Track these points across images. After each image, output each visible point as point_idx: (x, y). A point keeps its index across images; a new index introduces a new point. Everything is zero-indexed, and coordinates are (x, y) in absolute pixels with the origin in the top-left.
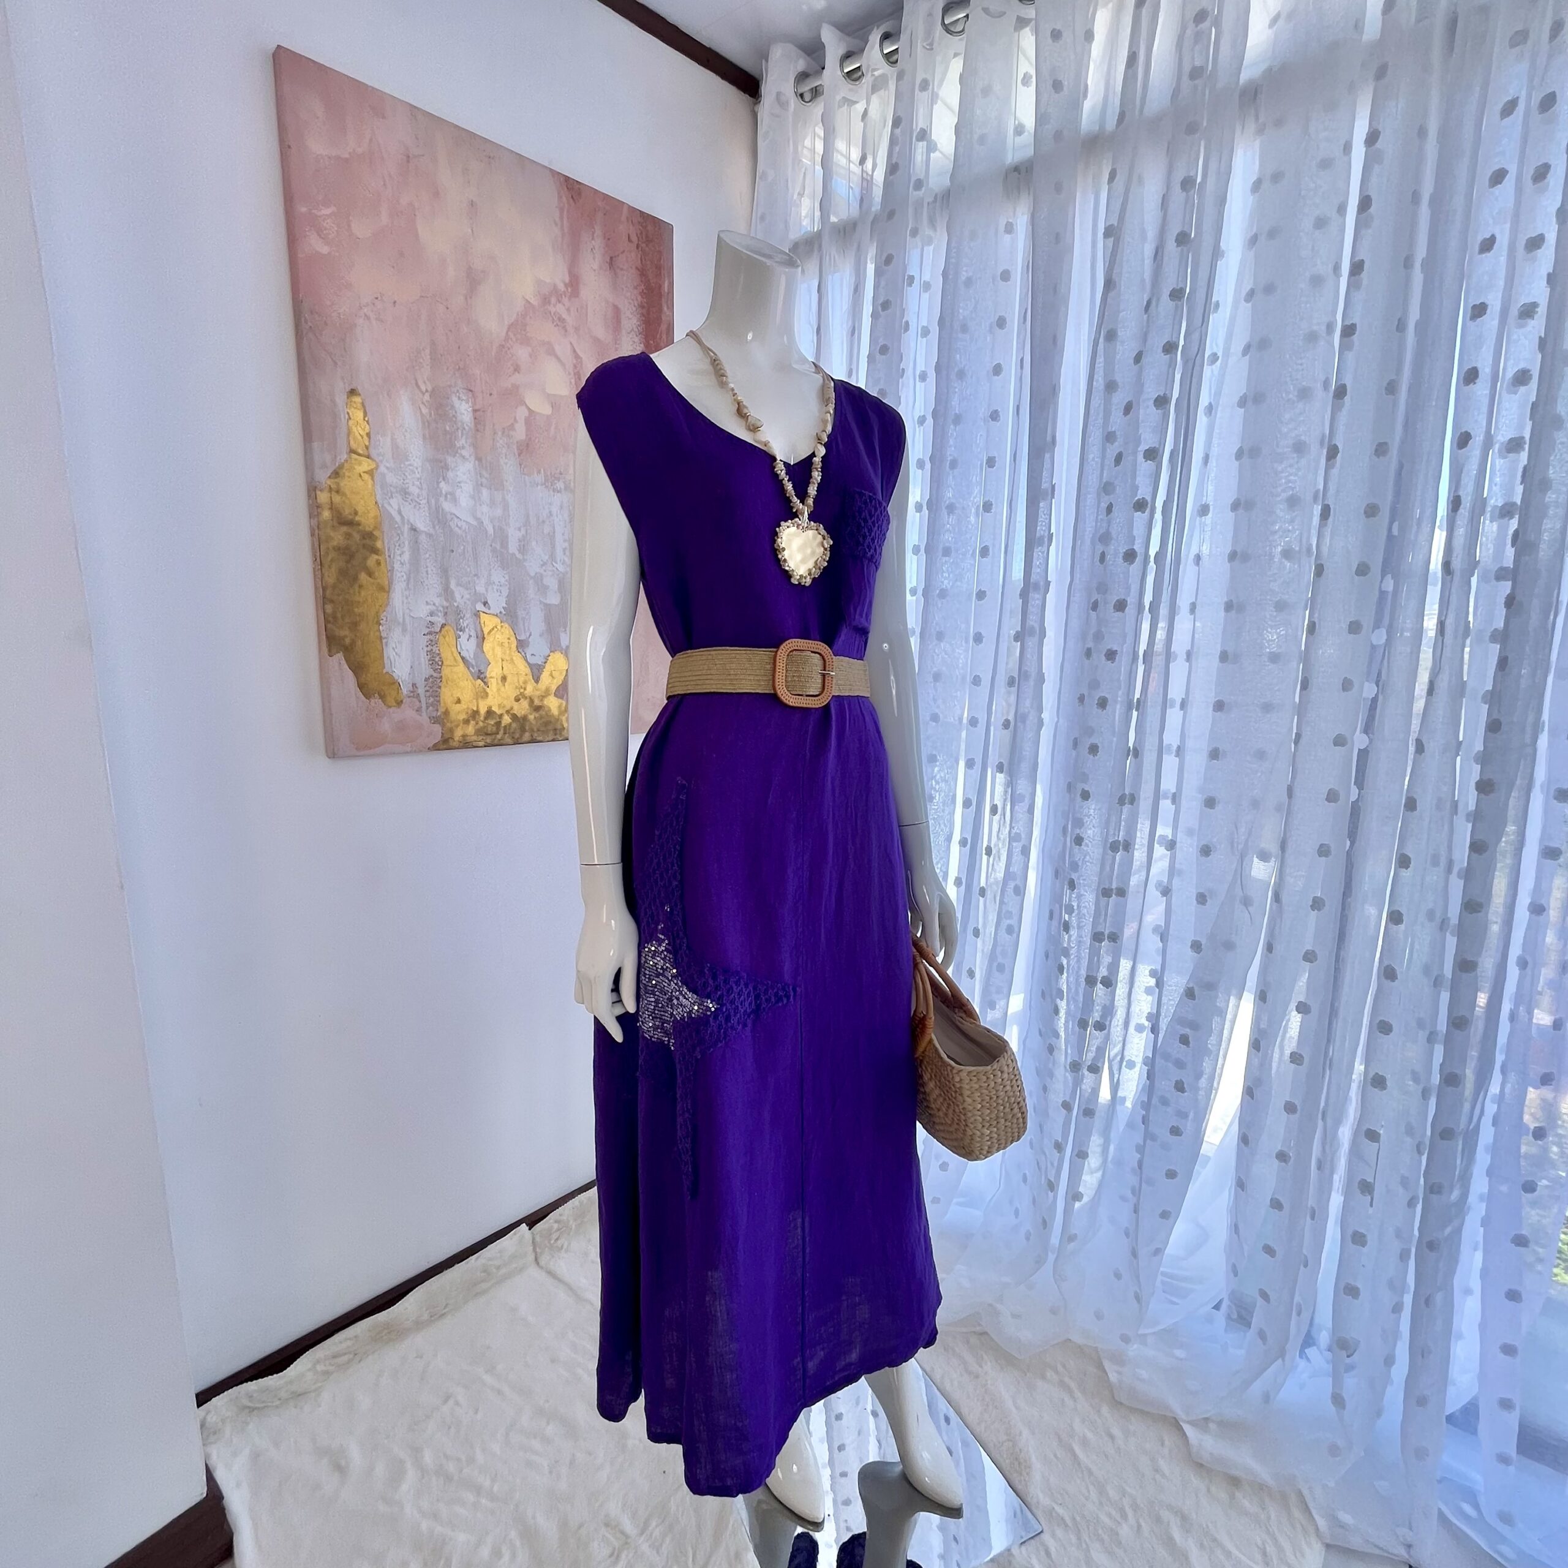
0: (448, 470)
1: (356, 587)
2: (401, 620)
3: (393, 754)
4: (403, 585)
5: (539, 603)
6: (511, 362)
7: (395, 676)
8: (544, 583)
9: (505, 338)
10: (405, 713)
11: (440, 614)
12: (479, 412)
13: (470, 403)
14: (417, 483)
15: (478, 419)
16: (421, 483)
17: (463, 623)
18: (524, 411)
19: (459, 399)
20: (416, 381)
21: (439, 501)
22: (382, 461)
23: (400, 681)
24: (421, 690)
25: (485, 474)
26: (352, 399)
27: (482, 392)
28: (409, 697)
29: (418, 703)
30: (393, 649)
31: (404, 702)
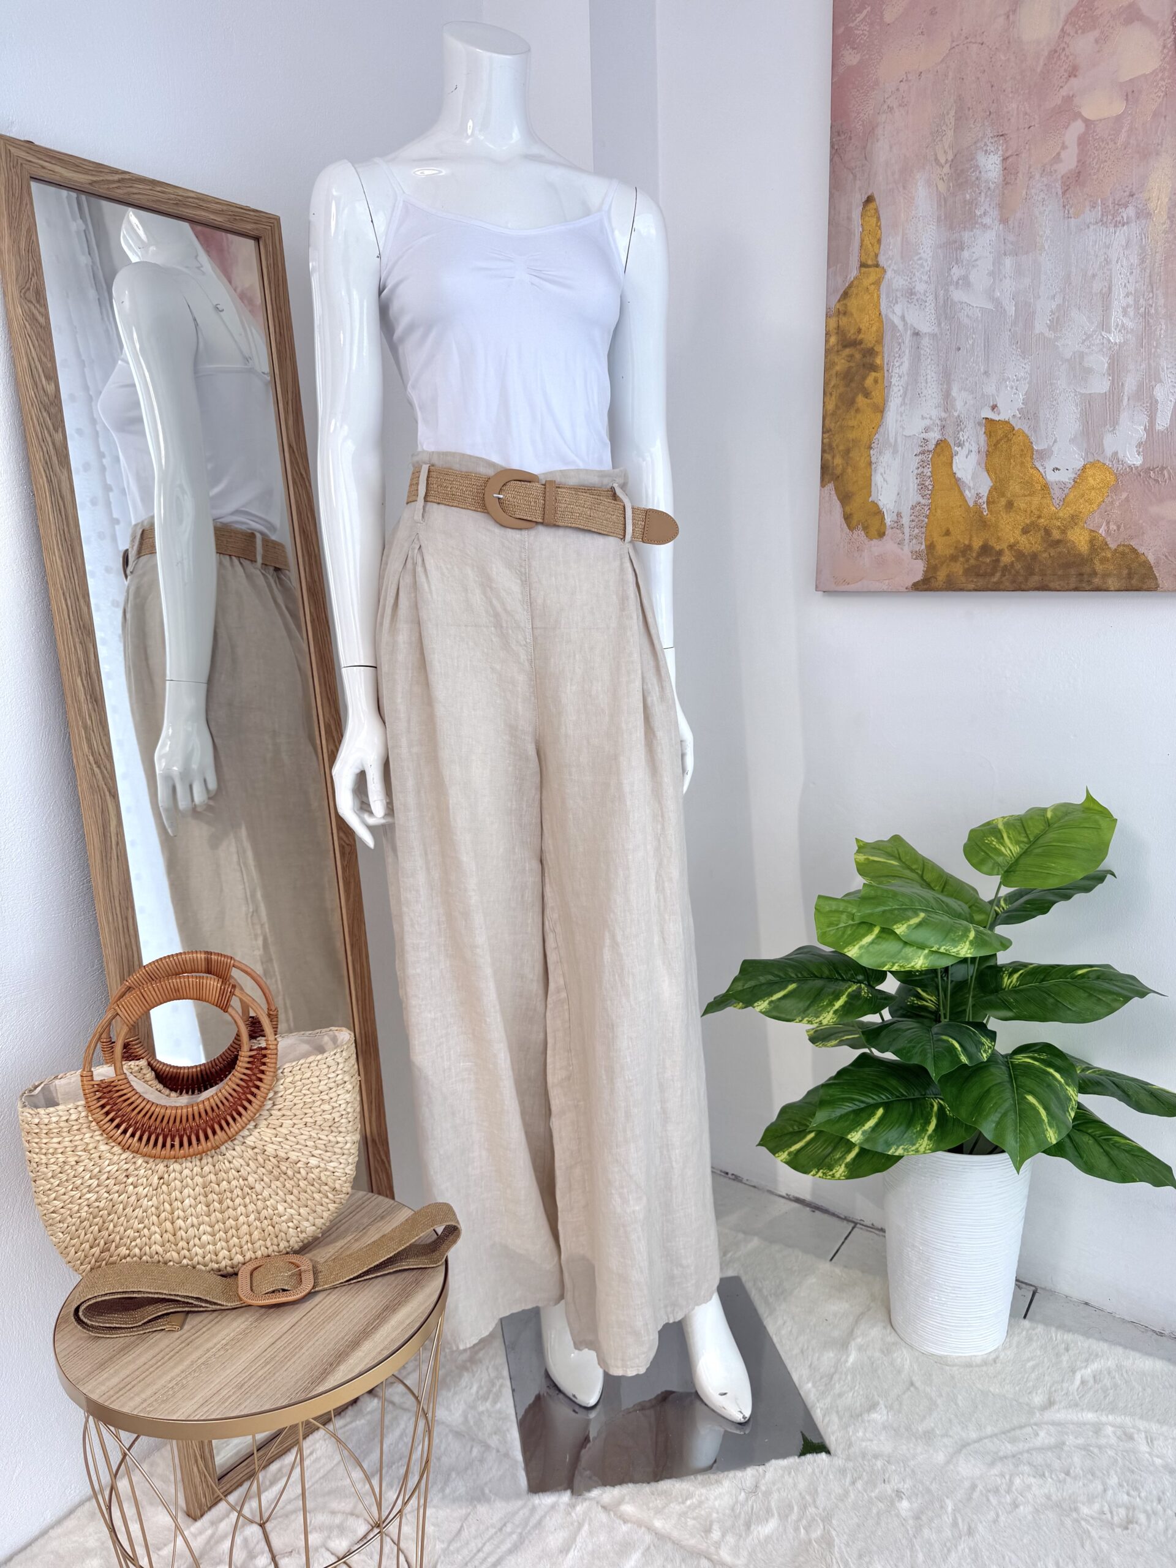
1: (853, 412)
2: (893, 441)
4: (898, 401)
5: (1073, 395)
6: (1065, 67)
7: (881, 504)
8: (1086, 365)
9: (1059, 37)
10: (887, 546)
11: (936, 429)
12: (1010, 160)
13: (1000, 153)
14: (925, 278)
15: (1008, 170)
16: (929, 277)
17: (963, 436)
18: (1078, 127)
19: (986, 154)
20: (936, 155)
21: (947, 291)
22: (889, 266)
23: (884, 510)
24: (906, 520)
25: (1011, 238)
26: (868, 208)
27: (1018, 129)
28: (892, 528)
29: (901, 535)
30: (882, 474)
31: (887, 533)
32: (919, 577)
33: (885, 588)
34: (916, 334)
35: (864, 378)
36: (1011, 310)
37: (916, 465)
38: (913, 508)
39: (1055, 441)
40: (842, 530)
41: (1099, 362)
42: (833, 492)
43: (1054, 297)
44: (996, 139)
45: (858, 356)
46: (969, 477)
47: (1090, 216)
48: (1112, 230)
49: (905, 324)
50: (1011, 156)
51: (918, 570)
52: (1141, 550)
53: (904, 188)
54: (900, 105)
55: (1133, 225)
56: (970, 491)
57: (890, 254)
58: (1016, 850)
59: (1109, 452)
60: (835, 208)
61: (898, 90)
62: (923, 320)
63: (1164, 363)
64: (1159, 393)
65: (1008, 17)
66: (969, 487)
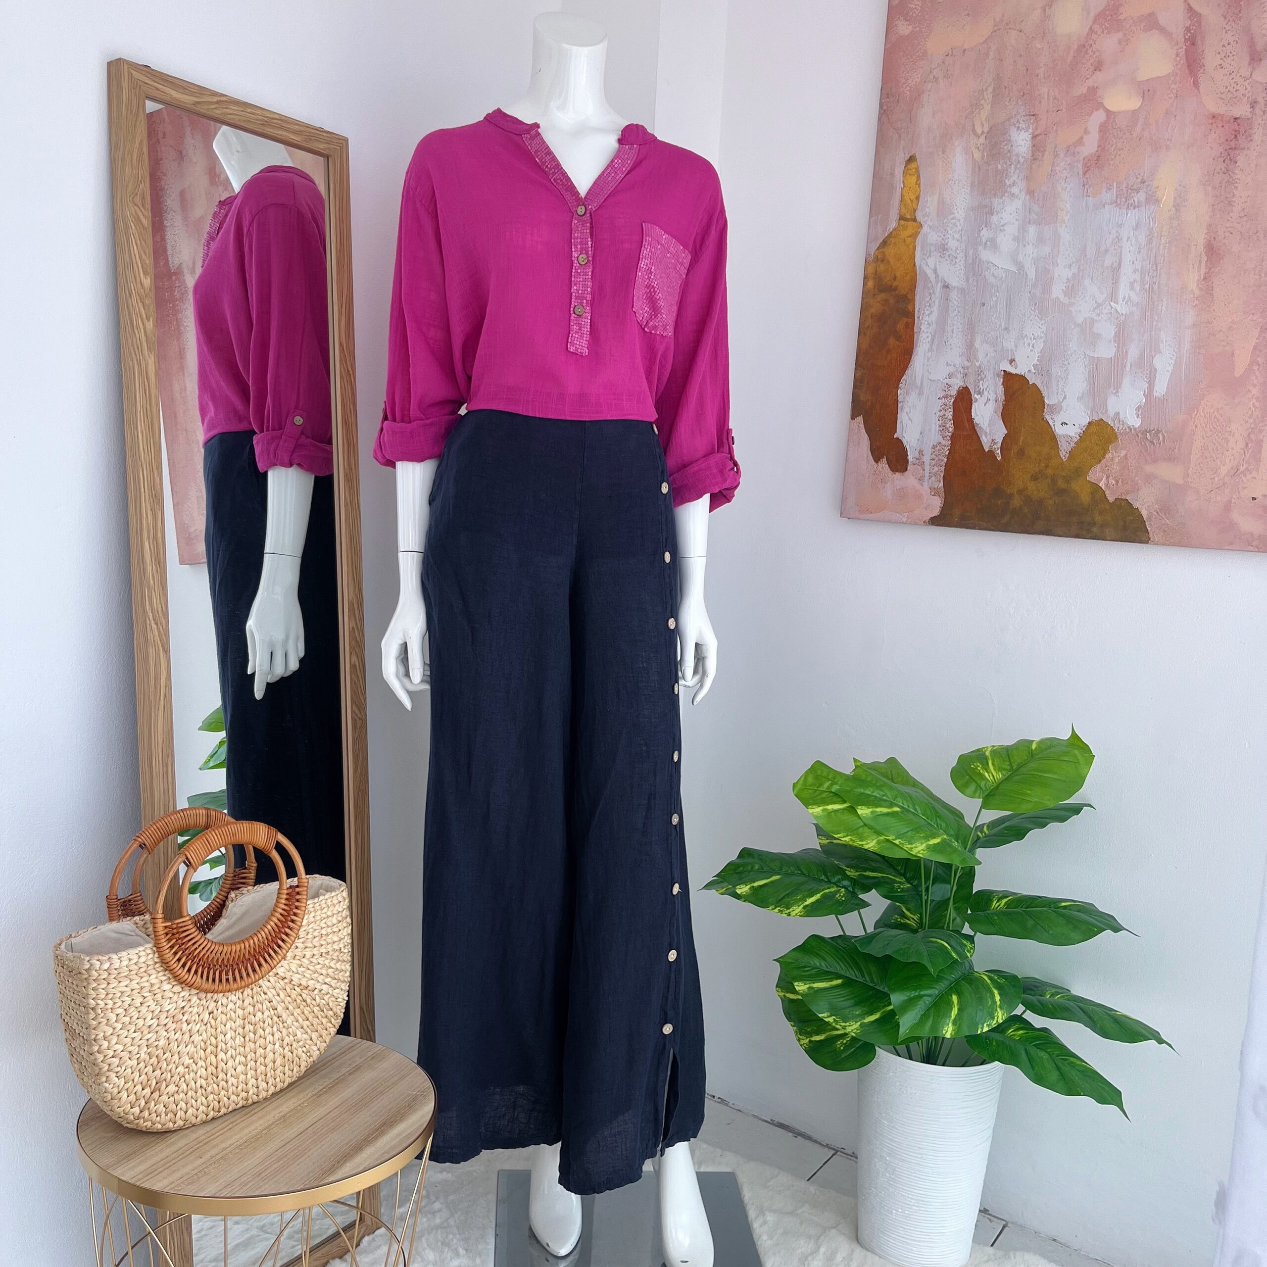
0: (992, 215)
1: (884, 353)
2: (919, 383)
3: (891, 522)
4: (926, 346)
5: (1082, 357)
6: (1092, 61)
7: (904, 441)
8: (1095, 331)
9: (1088, 34)
10: (907, 480)
11: (959, 375)
12: (1039, 138)
13: (1031, 131)
14: (957, 236)
15: (1037, 146)
16: (961, 235)
17: (982, 385)
18: (1098, 117)
19: (1017, 130)
20: (974, 127)
21: (977, 251)
22: (926, 221)
23: (908, 447)
24: (927, 458)
25: (1036, 208)
26: (909, 167)
27: (1047, 111)
28: (914, 465)
29: (922, 471)
30: (907, 413)
31: (908, 468)
32: (936, 512)
33: (904, 520)
34: (946, 287)
35: (896, 322)
36: (1032, 274)
37: (939, 408)
38: (934, 447)
39: (1065, 398)
40: (868, 462)
41: (1107, 330)
42: (862, 425)
43: (1070, 266)
44: (1027, 118)
45: (892, 301)
46: (986, 424)
47: (1107, 196)
48: (1124, 211)
49: (937, 276)
50: (1040, 134)
51: (936, 505)
52: (1136, 505)
53: (944, 152)
54: (944, 77)
55: (1143, 208)
56: (986, 437)
57: (927, 211)
58: (999, 776)
59: (1111, 413)
60: (880, 163)
61: (943, 62)
62: (954, 274)
63: (1163, 336)
64: (1158, 362)
65: (1045, 10)
66: (986, 432)
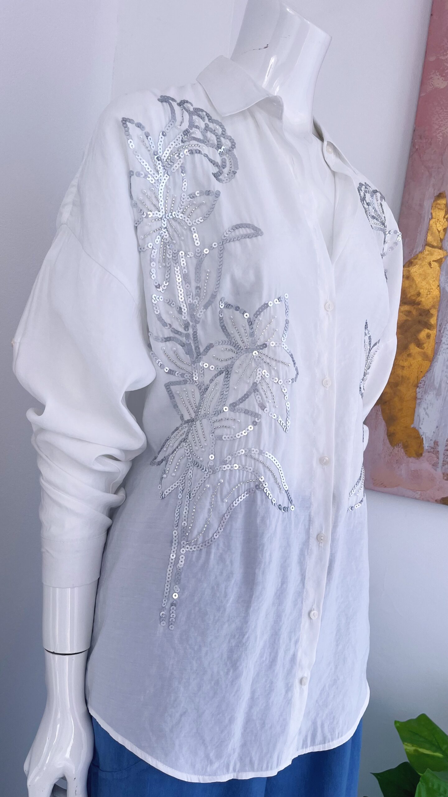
2: (437, 386)
3: (403, 496)
7: (421, 432)
10: (421, 465)
23: (424, 437)
24: (441, 449)
26: (439, 202)
28: (429, 452)
29: (436, 459)
30: (424, 409)
31: (423, 455)
33: (418, 497)
35: (419, 331)
42: (380, 413)
45: (414, 312)
